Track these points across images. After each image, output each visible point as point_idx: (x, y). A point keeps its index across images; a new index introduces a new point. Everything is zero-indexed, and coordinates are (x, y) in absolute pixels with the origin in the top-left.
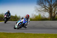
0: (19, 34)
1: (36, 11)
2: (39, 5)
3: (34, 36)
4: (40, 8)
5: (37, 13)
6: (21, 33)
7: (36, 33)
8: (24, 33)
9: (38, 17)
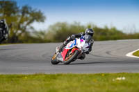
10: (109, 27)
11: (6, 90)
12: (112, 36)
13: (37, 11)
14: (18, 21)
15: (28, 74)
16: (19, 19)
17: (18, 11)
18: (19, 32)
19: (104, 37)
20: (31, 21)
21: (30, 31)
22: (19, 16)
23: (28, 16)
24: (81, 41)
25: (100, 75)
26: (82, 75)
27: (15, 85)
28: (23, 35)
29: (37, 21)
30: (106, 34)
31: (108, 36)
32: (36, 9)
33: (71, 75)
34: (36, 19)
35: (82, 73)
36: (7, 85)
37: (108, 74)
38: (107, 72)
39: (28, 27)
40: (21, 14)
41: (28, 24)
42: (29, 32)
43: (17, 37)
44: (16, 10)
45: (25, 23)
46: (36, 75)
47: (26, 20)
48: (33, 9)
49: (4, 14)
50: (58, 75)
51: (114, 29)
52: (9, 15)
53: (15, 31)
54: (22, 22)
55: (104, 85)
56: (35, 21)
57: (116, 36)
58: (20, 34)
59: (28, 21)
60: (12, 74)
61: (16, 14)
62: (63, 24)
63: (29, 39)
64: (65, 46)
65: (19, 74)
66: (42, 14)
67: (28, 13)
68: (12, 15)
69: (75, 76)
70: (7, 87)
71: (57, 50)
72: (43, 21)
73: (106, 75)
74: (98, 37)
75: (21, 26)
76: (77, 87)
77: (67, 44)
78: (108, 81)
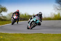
0: (37, 35)
1: (55, 10)
2: (58, 3)
3: (53, 36)
4: (59, 7)
5: (56, 11)
6: (39, 34)
7: (55, 33)
8: (43, 34)
9: (57, 16)
13: (4, 7)
34: (3, 11)
66: (6, 8)
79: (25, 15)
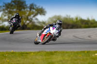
10: (90, 19)
11: (18, 62)
12: (92, 25)
13: (40, 7)
14: (27, 14)
15: (34, 51)
16: (28, 13)
17: (27, 7)
18: (28, 22)
19: (87, 25)
20: (36, 15)
21: (36, 21)
22: (27, 11)
23: (34, 11)
24: (53, 29)
25: (84, 52)
26: (72, 52)
27: (24, 59)
28: (30, 24)
29: (40, 14)
30: (88, 24)
31: (90, 25)
32: (39, 6)
33: (63, 52)
34: (39, 13)
35: (72, 51)
36: (19, 59)
37: (89, 51)
38: (88, 50)
39: (34, 18)
40: (29, 10)
41: (34, 16)
42: (34, 22)
43: (26, 26)
44: (25, 7)
45: (32, 16)
46: (39, 52)
47: (33, 14)
48: (37, 6)
49: (17, 9)
50: (55, 52)
51: (94, 20)
52: (20, 10)
53: (25, 21)
54: (29, 15)
55: (87, 59)
56: (39, 14)
57: (95, 25)
58: (28, 24)
59: (34, 14)
60: (23, 51)
61: (25, 10)
62: (59, 16)
63: (35, 27)
64: (43, 32)
65: (28, 51)
66: (44, 9)
67: (34, 9)
68: (23, 10)
69: (67, 53)
70: (19, 61)
71: (38, 35)
72: (44, 15)
73: (88, 52)
74: (83, 25)
75: (29, 18)
76: (68, 60)
77: (44, 30)
78: (89, 56)
79: (77, 19)
